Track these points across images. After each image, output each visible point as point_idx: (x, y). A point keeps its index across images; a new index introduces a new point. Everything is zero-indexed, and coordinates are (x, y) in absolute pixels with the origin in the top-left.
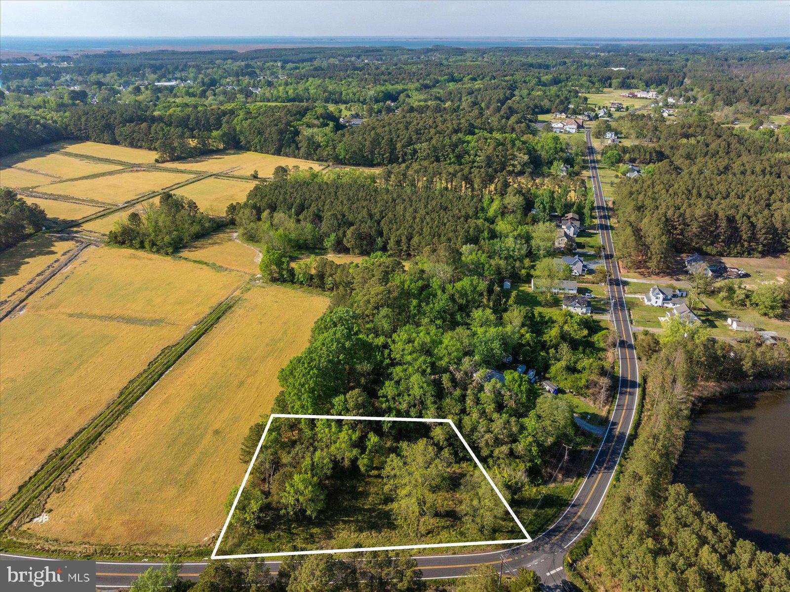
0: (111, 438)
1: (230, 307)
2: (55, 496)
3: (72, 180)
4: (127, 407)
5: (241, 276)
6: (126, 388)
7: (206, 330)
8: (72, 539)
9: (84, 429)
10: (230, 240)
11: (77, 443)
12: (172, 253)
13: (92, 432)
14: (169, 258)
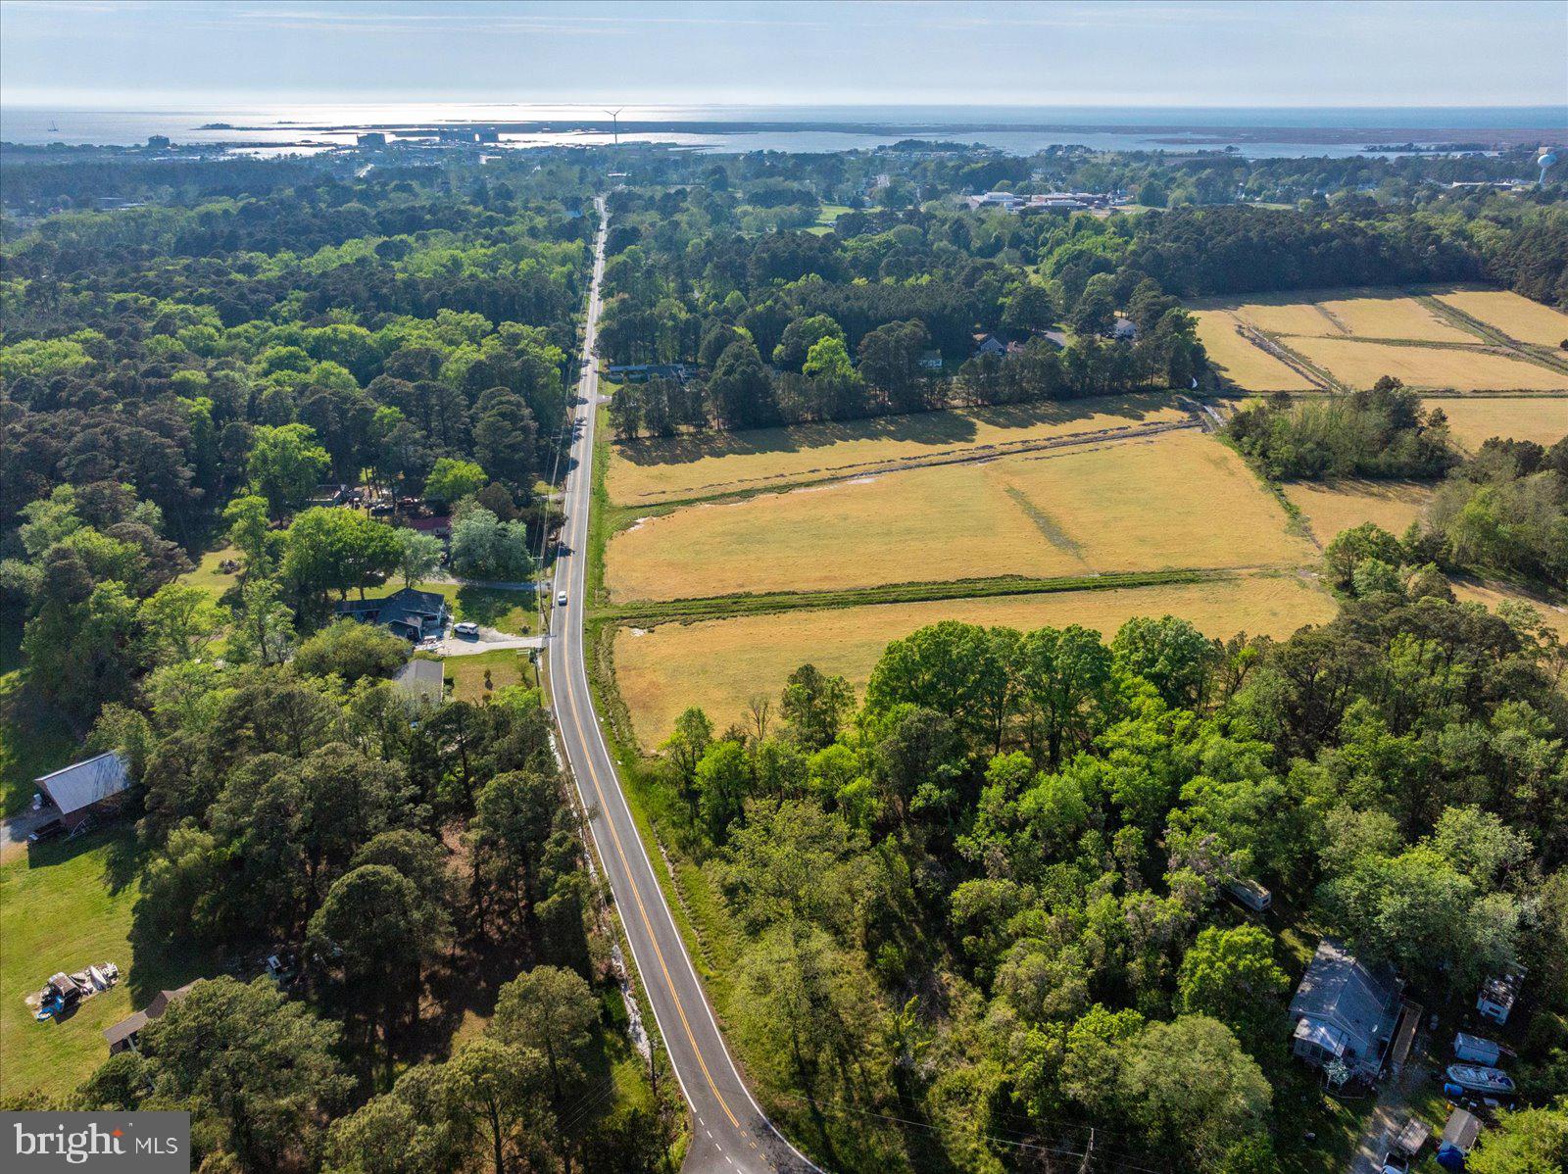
0: (791, 614)
1: (1192, 581)
2: (677, 624)
3: (1357, 339)
4: (856, 603)
5: (1305, 555)
6: (896, 586)
7: (1095, 587)
8: (616, 661)
9: (794, 593)
10: (1415, 501)
11: (770, 599)
12: (1276, 479)
13: (794, 599)
14: (1258, 484)
